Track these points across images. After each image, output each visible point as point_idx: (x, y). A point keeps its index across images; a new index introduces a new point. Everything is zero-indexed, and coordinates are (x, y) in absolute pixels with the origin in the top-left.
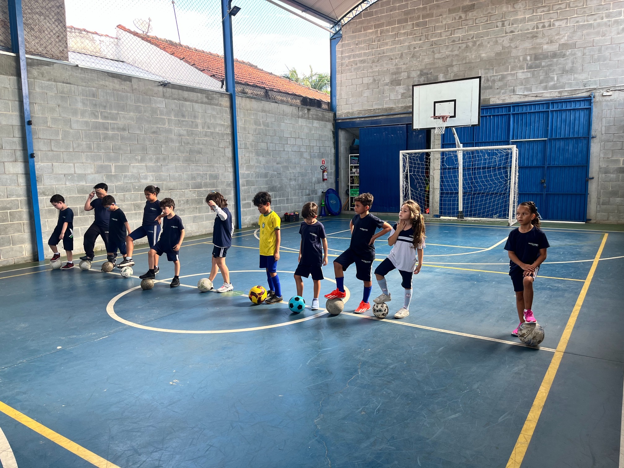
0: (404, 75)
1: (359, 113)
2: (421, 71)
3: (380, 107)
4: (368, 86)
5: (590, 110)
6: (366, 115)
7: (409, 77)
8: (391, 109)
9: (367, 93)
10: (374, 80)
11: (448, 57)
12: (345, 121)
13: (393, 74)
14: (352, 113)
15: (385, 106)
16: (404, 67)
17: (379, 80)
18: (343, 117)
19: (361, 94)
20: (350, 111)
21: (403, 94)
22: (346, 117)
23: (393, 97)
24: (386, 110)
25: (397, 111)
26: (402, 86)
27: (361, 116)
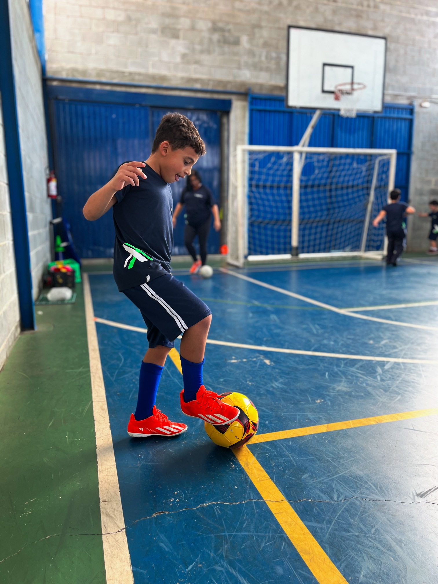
0: (184, 23)
1: (98, 75)
2: (214, 23)
3: (143, 71)
4: (115, 27)
5: (411, 122)
6: (115, 81)
7: (193, 28)
8: (163, 78)
9: (114, 39)
10: (129, 19)
11: (254, 11)
12: (68, 85)
13: (165, 15)
14: (84, 72)
15: (152, 71)
16: (184, 8)
17: (138, 21)
18: (64, 75)
19: (99, 40)
20: (80, 67)
21: (184, 56)
22: (70, 77)
23: (165, 57)
24: (153, 77)
25: (174, 83)
26: (181, 41)
27: (104, 80)
